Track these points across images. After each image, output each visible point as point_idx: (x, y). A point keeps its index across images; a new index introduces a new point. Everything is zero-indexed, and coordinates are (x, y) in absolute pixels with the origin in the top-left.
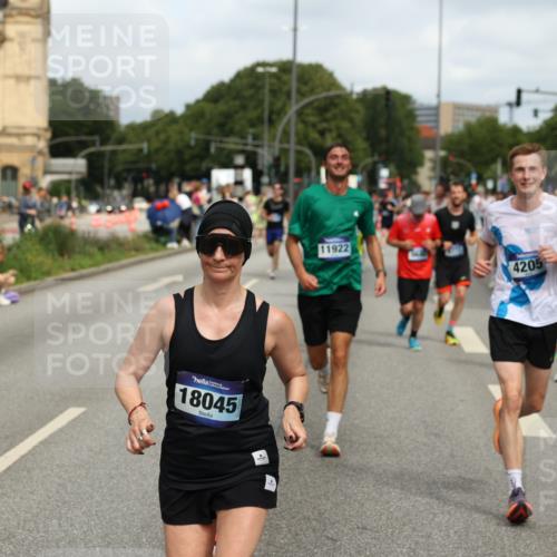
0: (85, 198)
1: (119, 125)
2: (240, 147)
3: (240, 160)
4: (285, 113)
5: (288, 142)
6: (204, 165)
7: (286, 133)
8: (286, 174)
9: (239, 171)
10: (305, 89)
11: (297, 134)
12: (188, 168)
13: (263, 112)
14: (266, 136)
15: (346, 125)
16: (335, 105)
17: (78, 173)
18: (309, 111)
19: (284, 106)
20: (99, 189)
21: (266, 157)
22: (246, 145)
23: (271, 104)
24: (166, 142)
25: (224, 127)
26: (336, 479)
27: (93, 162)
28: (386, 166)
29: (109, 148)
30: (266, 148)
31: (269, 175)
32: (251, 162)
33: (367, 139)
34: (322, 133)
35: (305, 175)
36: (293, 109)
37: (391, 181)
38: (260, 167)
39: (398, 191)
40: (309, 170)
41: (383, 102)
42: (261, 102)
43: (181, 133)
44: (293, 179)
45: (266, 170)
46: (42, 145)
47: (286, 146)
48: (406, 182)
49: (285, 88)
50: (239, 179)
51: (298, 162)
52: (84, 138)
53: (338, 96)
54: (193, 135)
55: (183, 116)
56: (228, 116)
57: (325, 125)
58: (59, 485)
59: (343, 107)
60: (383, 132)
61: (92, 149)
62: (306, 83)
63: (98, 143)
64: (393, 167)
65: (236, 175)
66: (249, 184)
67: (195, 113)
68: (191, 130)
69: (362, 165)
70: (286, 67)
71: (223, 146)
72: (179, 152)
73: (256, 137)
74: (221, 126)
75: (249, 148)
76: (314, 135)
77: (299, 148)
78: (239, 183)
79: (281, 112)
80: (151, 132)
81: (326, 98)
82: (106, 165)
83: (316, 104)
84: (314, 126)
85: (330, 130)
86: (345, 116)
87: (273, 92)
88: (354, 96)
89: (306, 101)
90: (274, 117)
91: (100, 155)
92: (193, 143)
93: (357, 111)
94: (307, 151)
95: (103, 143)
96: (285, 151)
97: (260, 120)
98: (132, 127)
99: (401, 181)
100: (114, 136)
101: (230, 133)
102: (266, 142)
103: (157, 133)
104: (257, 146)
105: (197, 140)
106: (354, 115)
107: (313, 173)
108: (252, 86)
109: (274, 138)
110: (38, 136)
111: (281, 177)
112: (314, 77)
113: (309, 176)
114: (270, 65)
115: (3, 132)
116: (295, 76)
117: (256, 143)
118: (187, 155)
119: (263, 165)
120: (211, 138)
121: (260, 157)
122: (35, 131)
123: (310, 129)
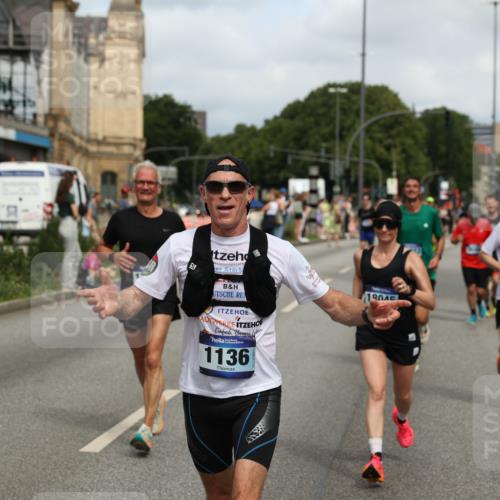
0: (176, 202)
1: (206, 138)
2: (314, 159)
3: (314, 171)
4: (355, 131)
5: (358, 156)
6: (282, 175)
7: (355, 148)
8: (356, 184)
9: (314, 181)
10: (372, 108)
11: (365, 148)
12: (268, 176)
13: (334, 127)
14: (337, 149)
15: (409, 141)
16: (400, 123)
17: (169, 179)
18: (375, 128)
19: (354, 122)
20: (188, 194)
21: (337, 169)
22: (319, 157)
23: (342, 121)
24: (248, 153)
25: (300, 140)
27: (183, 169)
28: (446, 179)
29: (197, 157)
30: (337, 161)
31: (341, 186)
32: (324, 173)
33: (429, 154)
34: (388, 148)
35: (373, 187)
36: (362, 126)
37: (451, 192)
38: (332, 178)
39: (457, 202)
40: (377, 181)
41: (444, 122)
42: (332, 120)
43: (261, 145)
44: (361, 189)
45: (337, 181)
46: (138, 153)
47: (355, 159)
48: (464, 194)
49: (355, 107)
50: (314, 188)
51: (366, 174)
52: (174, 148)
53: (403, 116)
54: (272, 147)
55: (262, 130)
56: (303, 132)
57: (390, 141)
59: (407, 125)
60: (443, 148)
61: (182, 159)
62: (373, 103)
63: (187, 153)
64: (452, 179)
65: (311, 184)
66: (322, 192)
67: (273, 127)
68: (271, 142)
69: (424, 177)
70: (355, 89)
71: (299, 158)
72: (259, 163)
73: (328, 151)
74: (297, 140)
75: (322, 160)
76: (380, 150)
77: (367, 161)
78: (314, 191)
79: (350, 129)
80: (235, 144)
81: (391, 117)
82: (195, 172)
83: (382, 122)
84: (380, 141)
85: (395, 146)
86: (408, 133)
87: (344, 111)
88: (418, 116)
89: (373, 119)
90: (344, 133)
91: (189, 163)
92: (272, 154)
93: (420, 130)
94: (375, 164)
95: (193, 152)
96: (355, 164)
97: (332, 135)
98: (218, 139)
99: (460, 193)
100: (202, 147)
101: (305, 147)
102: (337, 155)
103: (240, 146)
104: (329, 159)
105: (275, 152)
106: (417, 133)
107: (380, 185)
108: (325, 105)
109: (345, 151)
110: (134, 146)
111: (351, 188)
112: (380, 98)
113: (376, 187)
114: (341, 86)
115: (103, 142)
116: (363, 96)
117: (328, 156)
118: (267, 165)
119: (335, 176)
120: (288, 150)
121: (332, 169)
122: (132, 141)
123: (377, 145)
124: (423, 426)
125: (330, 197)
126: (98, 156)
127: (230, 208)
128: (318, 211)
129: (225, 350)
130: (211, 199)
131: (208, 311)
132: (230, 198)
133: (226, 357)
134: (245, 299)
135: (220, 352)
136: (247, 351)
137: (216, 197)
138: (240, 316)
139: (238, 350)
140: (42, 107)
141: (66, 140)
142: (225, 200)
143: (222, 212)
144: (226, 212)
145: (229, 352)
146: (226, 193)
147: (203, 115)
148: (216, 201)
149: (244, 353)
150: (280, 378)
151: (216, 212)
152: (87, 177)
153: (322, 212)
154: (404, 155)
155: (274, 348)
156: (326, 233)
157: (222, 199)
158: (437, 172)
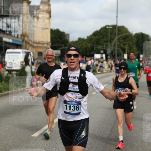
0: (60, 61)
1: (69, 42)
2: (102, 48)
3: (102, 52)
4: (114, 39)
5: (115, 47)
6: (92, 53)
7: (115, 45)
8: (115, 56)
9: (102, 55)
10: (120, 33)
11: (117, 45)
12: (88, 53)
13: (108, 38)
14: (109, 45)
15: (131, 43)
16: (128, 37)
17: (58, 54)
18: (121, 39)
19: (114, 37)
20: (64, 59)
21: (109, 51)
22: (104, 47)
23: (110, 37)
24: (82, 46)
25: (98, 42)
26: (130, 140)
27: (62, 51)
28: (142, 54)
29: (66, 48)
30: (109, 49)
31: (110, 56)
32: (105, 52)
33: (137, 47)
34: (124, 45)
36: (116, 38)
38: (107, 54)
41: (141, 37)
42: (108, 36)
43: (86, 44)
44: (116, 57)
45: (109, 55)
46: (49, 46)
47: (114, 48)
49: (114, 33)
50: (102, 57)
51: (118, 52)
52: (60, 45)
53: (129, 35)
54: (89, 45)
55: (87, 40)
56: (99, 40)
58: (55, 138)
59: (130, 38)
60: (141, 45)
61: (62, 48)
62: (120, 31)
63: (64, 46)
65: (101, 56)
66: (104, 58)
67: (90, 39)
68: (89, 43)
69: (136, 53)
70: (114, 27)
71: (97, 48)
72: (86, 49)
74: (97, 42)
75: (105, 48)
76: (122, 45)
77: (118, 49)
78: (102, 58)
79: (113, 39)
81: (125, 35)
83: (123, 37)
84: (122, 43)
85: (126, 44)
86: (131, 40)
87: (111, 33)
88: (133, 35)
89: (120, 36)
90: (111, 40)
91: (64, 49)
92: (89, 47)
93: (134, 39)
94: (120, 50)
95: (65, 46)
96: (114, 50)
97: (107, 41)
98: (73, 42)
100: (68, 44)
101: (99, 44)
102: (109, 47)
103: (80, 44)
104: (107, 48)
105: (90, 46)
106: (133, 40)
107: (122, 56)
108: (105, 32)
109: (111, 46)
110: (48, 44)
111: (113, 57)
112: (122, 30)
113: (121, 57)
114: (110, 26)
115: (38, 43)
116: (117, 29)
117: (106, 47)
118: (88, 50)
119: (108, 53)
120: (94, 45)
121: (107, 51)
122: (47, 43)
123: (121, 44)
124: (135, 129)
125: (107, 60)
126: (37, 47)
127: (74, 62)
128: (103, 64)
129: (72, 106)
130: (68, 60)
131: (67, 94)
132: (74, 59)
133: (72, 108)
134: (78, 90)
135: (70, 106)
136: (78, 106)
137: (70, 59)
138: (77, 95)
139: (76, 106)
140: (20, 33)
141: (27, 43)
142: (72, 60)
143: (71, 64)
144: (73, 64)
145: (73, 106)
146: (73, 58)
147: (68, 35)
148: (70, 60)
149: (78, 107)
150: (88, 115)
151: (70, 64)
152: (33, 54)
153: (104, 64)
154: (129, 47)
155: (87, 106)
156: (105, 70)
157: (71, 59)
158: (139, 52)
